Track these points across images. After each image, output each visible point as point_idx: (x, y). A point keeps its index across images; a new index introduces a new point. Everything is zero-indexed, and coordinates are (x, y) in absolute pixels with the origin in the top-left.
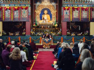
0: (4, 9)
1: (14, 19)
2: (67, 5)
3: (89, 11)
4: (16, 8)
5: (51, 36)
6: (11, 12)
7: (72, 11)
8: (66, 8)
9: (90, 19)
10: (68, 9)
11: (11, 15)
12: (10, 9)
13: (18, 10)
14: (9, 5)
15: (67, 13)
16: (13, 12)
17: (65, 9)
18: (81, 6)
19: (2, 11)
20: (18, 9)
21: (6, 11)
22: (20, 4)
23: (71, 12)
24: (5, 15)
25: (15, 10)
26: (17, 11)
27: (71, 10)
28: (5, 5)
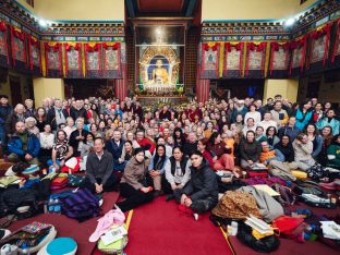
0: (63, 48)
1: (88, 72)
2: (213, 37)
3: (268, 52)
4: (92, 45)
5: (173, 113)
6: (80, 57)
7: (225, 53)
8: (211, 44)
9: (269, 71)
10: (215, 48)
11: (80, 62)
12: (78, 48)
13: (96, 50)
14: (74, 39)
15: (210, 58)
16: (86, 55)
17: (206, 48)
18: (246, 39)
19: (61, 53)
20: (97, 48)
21: (69, 54)
22: (101, 37)
23: (222, 55)
24: (67, 64)
25: (90, 50)
26: (95, 54)
27: (222, 49)
28: (67, 39)
